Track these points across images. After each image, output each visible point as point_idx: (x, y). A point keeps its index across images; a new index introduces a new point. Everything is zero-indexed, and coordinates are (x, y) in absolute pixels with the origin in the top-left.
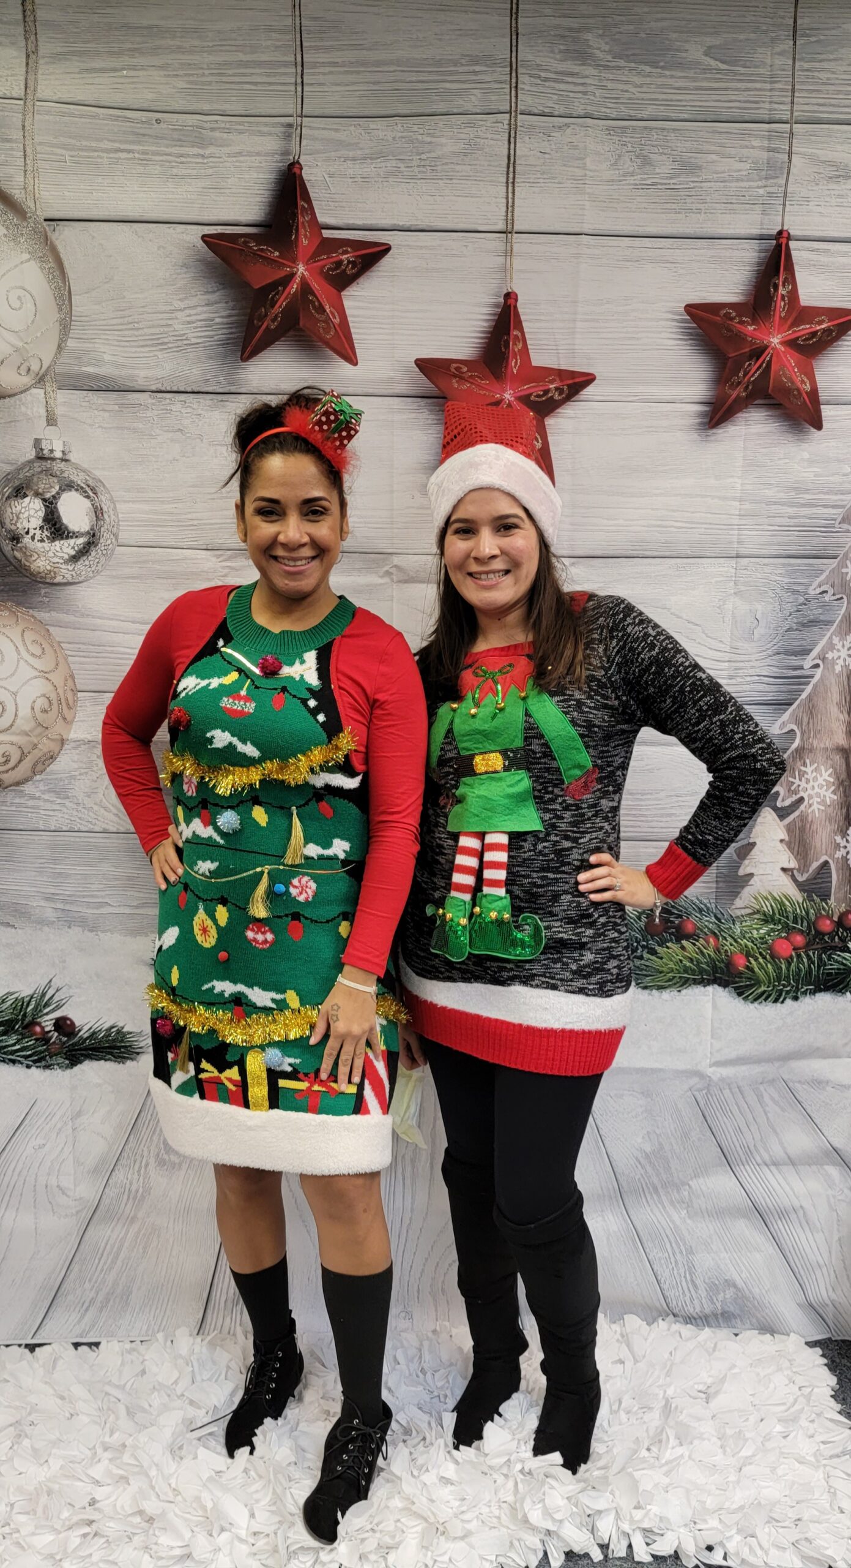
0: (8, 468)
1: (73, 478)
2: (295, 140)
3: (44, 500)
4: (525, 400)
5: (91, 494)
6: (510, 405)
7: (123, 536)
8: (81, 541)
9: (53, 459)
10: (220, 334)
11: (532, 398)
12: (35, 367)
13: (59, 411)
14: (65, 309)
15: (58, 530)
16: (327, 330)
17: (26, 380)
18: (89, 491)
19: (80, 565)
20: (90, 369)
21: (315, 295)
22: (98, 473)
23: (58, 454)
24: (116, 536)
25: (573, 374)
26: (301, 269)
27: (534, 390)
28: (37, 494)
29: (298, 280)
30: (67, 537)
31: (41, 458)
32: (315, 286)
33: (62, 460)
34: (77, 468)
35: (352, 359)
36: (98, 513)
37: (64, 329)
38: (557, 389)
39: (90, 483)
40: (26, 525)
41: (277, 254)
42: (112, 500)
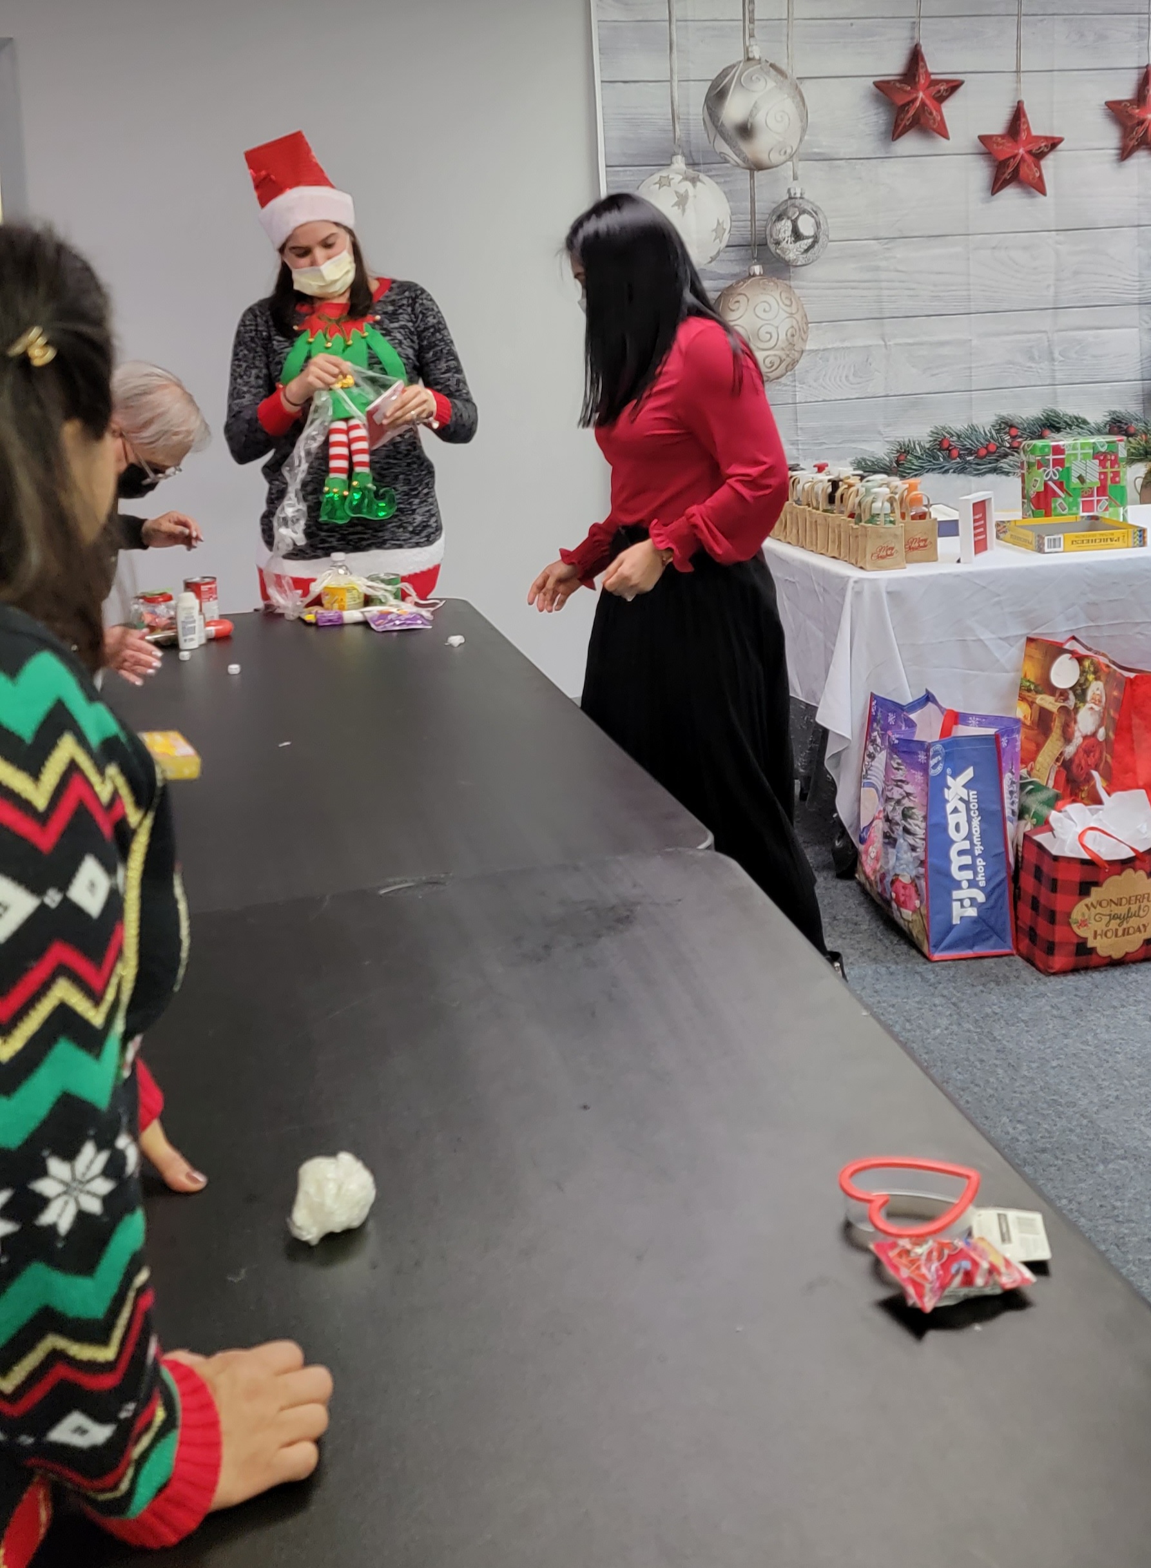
0: (774, 206)
1: (806, 207)
2: (917, 30)
3: (792, 221)
4: (1030, 152)
5: (814, 214)
6: (1022, 157)
7: (831, 237)
8: (810, 241)
9: (795, 198)
10: (883, 128)
11: (1034, 151)
12: (789, 151)
13: (799, 173)
14: (804, 120)
15: (798, 236)
16: (934, 123)
17: (783, 158)
18: (813, 213)
19: (809, 254)
20: (816, 150)
21: (926, 105)
22: (818, 204)
23: (798, 195)
24: (828, 236)
25: (1053, 138)
26: (921, 95)
27: (1034, 148)
28: (788, 218)
29: (919, 99)
30: (803, 239)
31: (790, 198)
32: (928, 102)
33: (801, 198)
34: (808, 201)
35: (946, 136)
36: (818, 225)
37: (804, 130)
38: (1045, 146)
39: (815, 209)
40: (783, 235)
41: (909, 88)
42: (825, 217)
